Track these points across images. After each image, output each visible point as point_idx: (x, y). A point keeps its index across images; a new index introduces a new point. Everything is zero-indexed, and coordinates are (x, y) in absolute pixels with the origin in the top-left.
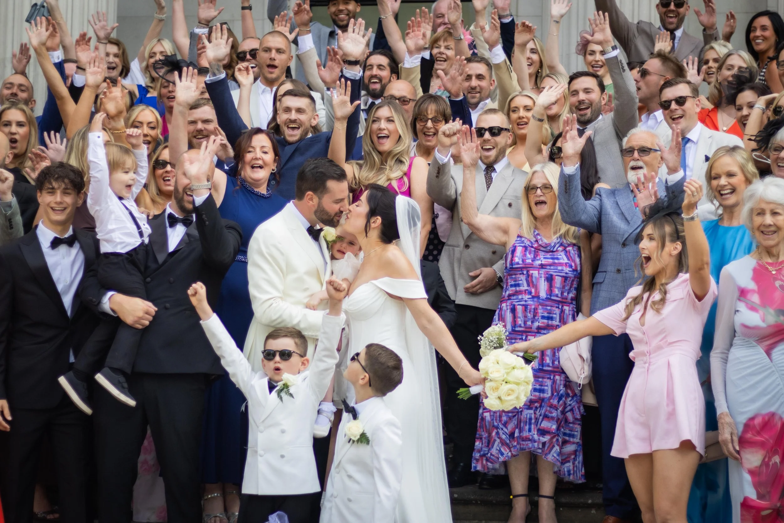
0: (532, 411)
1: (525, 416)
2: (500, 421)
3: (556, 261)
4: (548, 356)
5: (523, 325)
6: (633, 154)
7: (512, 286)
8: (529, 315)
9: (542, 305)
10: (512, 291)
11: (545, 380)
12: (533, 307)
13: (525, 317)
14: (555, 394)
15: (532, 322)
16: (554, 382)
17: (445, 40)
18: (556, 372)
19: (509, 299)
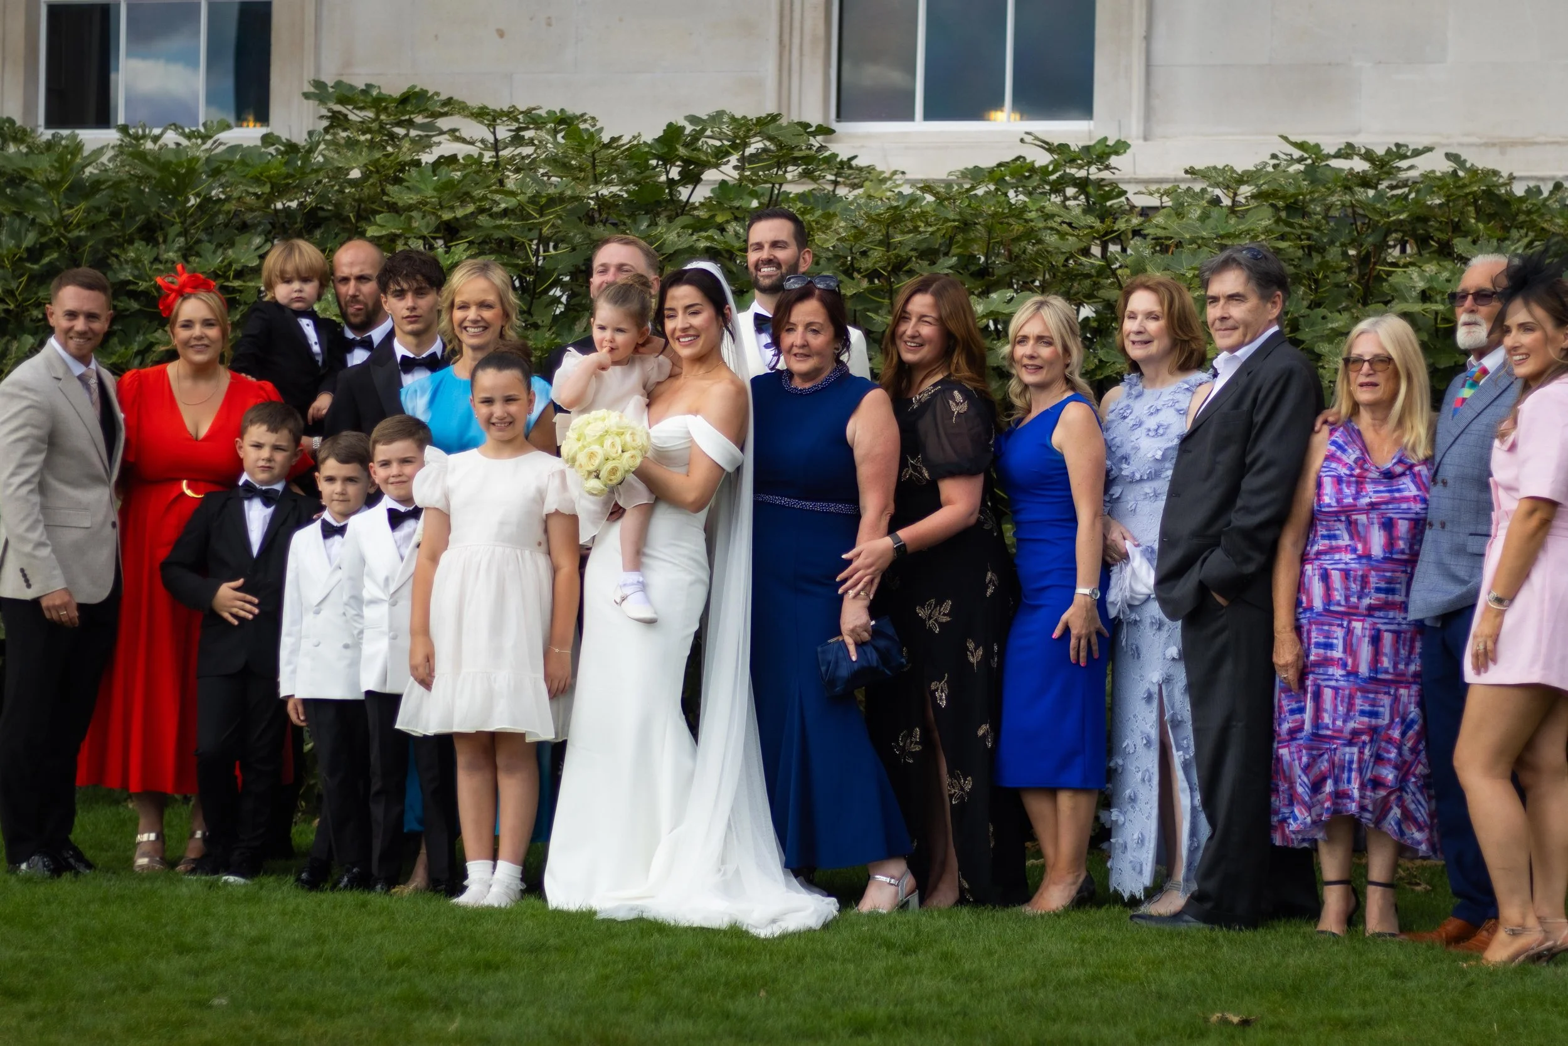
0: (1355, 750)
3: (1397, 495)
4: (1386, 655)
5: (1343, 603)
7: (1323, 537)
8: (1353, 586)
9: (1376, 569)
10: (1324, 545)
11: (1380, 696)
12: (1360, 573)
13: (1347, 589)
14: (1397, 720)
15: (1360, 598)
16: (1396, 699)
18: (1401, 682)
19: (1317, 559)
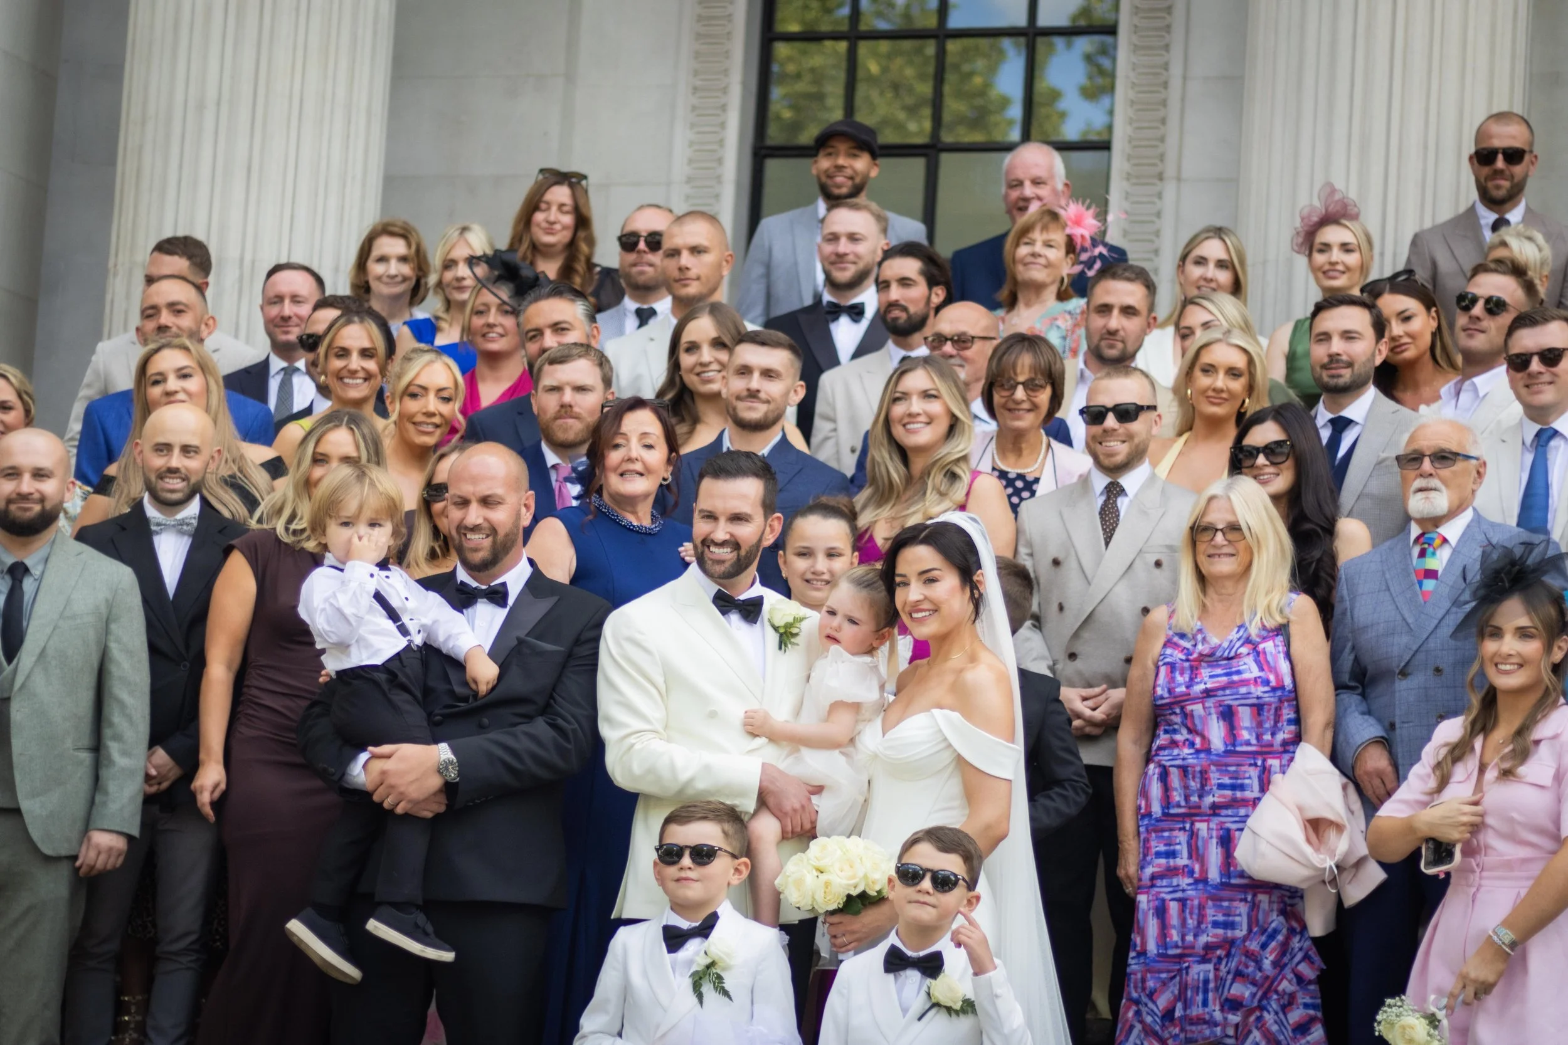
1: (1196, 977)
2: (1144, 989)
6: (1422, 463)
17: (1045, 228)
